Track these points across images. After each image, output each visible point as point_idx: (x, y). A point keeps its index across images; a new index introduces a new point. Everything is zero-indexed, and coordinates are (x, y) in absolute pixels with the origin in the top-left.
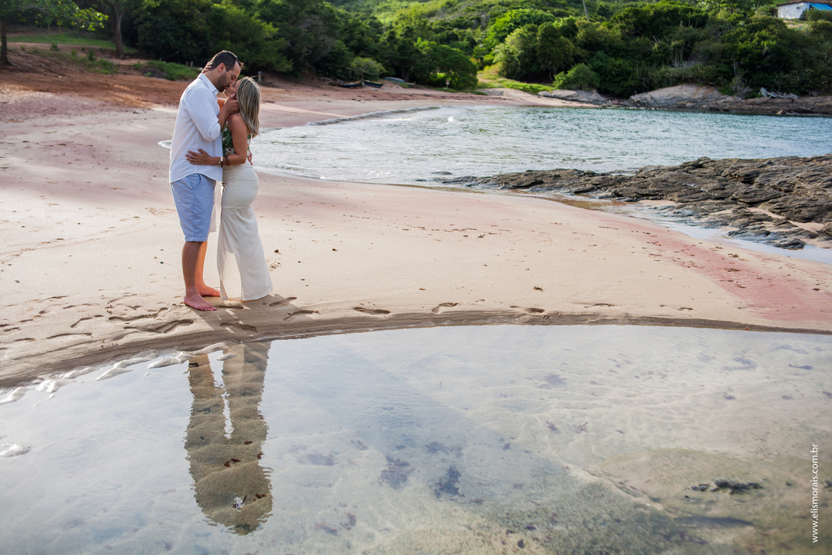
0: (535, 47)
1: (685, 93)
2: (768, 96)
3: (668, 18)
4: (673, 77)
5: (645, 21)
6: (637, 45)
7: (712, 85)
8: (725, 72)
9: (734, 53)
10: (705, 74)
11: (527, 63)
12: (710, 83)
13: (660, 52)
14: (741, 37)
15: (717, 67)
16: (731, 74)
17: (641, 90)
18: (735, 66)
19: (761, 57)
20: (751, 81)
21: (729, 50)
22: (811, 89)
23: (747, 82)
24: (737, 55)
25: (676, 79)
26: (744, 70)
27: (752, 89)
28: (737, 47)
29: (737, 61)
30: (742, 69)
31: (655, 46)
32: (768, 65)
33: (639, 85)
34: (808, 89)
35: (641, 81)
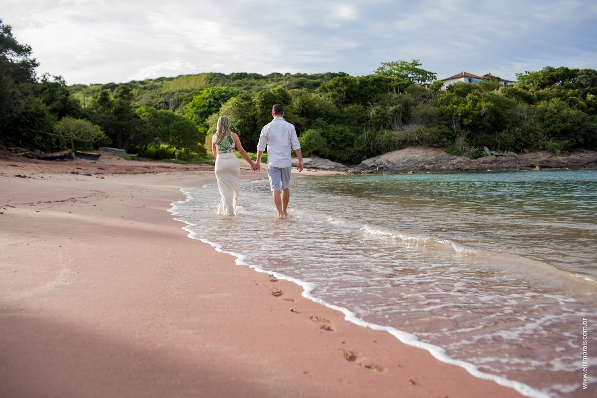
0: (255, 115)
1: (417, 156)
2: (492, 154)
3: (375, 87)
4: (399, 141)
5: (355, 89)
6: (351, 111)
7: (438, 147)
8: (448, 134)
9: (454, 114)
11: (247, 131)
12: (435, 145)
13: (378, 117)
14: (453, 101)
15: (439, 128)
16: (454, 135)
17: (370, 155)
18: (455, 127)
19: (480, 117)
20: (474, 141)
21: (446, 113)
22: (523, 147)
23: (471, 142)
24: (457, 116)
25: (402, 142)
26: (466, 130)
27: (477, 149)
28: (456, 109)
29: (459, 122)
30: (464, 130)
31: (372, 112)
32: (488, 125)
33: (367, 150)
34: (521, 146)
35: (368, 145)
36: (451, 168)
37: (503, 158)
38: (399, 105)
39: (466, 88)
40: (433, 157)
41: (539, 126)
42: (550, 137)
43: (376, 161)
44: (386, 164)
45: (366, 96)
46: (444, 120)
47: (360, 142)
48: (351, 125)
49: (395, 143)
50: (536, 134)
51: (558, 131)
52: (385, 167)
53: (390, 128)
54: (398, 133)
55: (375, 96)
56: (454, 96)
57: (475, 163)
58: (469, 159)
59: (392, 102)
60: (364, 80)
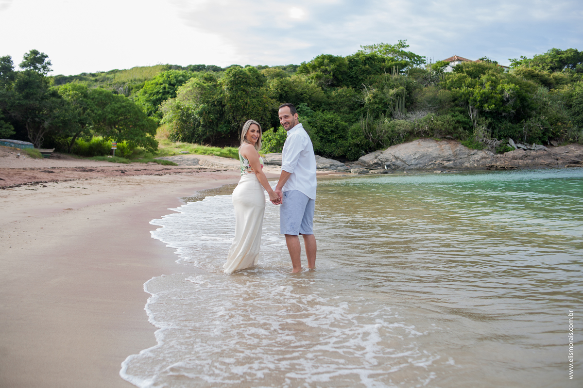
0: (221, 98)
1: (430, 150)
2: (518, 148)
3: (367, 66)
4: (405, 131)
5: (345, 69)
6: (340, 96)
7: (452, 139)
8: (464, 122)
9: (472, 99)
10: (443, 125)
11: (212, 120)
12: (448, 136)
13: (376, 103)
14: (467, 82)
15: (453, 116)
16: (471, 124)
17: (370, 150)
18: (472, 114)
19: (504, 102)
20: (496, 131)
21: (461, 97)
22: (550, 139)
23: (493, 133)
24: (476, 101)
25: (408, 132)
26: (486, 118)
27: (502, 141)
28: (473, 93)
29: (478, 108)
30: (484, 118)
31: (368, 96)
32: (513, 111)
33: (366, 144)
34: (549, 137)
35: (367, 137)
36: (476, 165)
37: (533, 153)
38: (401, 88)
39: (478, 68)
40: (450, 152)
41: (565, 114)
42: (580, 127)
43: (379, 157)
44: (394, 160)
45: (357, 77)
46: (457, 105)
47: (356, 133)
48: (341, 112)
49: (399, 134)
50: (565, 123)
52: (393, 165)
53: (391, 116)
54: (403, 122)
55: (368, 77)
56: (466, 77)
57: (502, 160)
58: (492, 154)
59: (392, 83)
60: (353, 59)
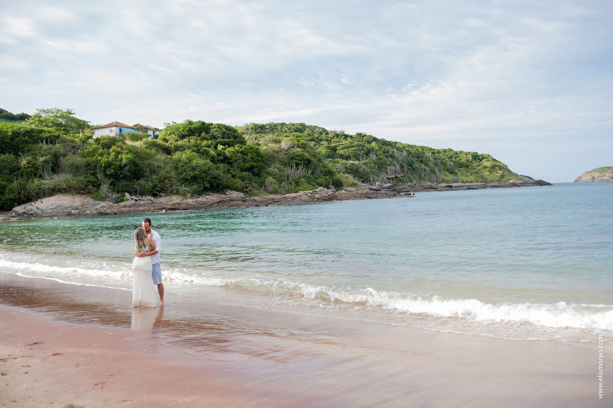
1: (65, 202)
2: (132, 199)
3: (26, 138)
4: (49, 189)
5: (7, 140)
6: (3, 161)
7: (84, 194)
8: (93, 182)
9: (99, 165)
10: (77, 184)
12: (82, 192)
13: (29, 167)
14: (99, 152)
15: (85, 177)
16: (98, 183)
17: (21, 202)
18: (100, 176)
19: (121, 168)
20: (116, 187)
21: (92, 163)
22: (160, 192)
23: (114, 189)
24: (101, 167)
25: (51, 189)
26: (110, 179)
27: (119, 195)
28: (100, 161)
29: (102, 172)
30: (107, 179)
31: (24, 162)
32: (128, 174)
33: (18, 198)
34: (157, 191)
35: (19, 193)
36: (94, 212)
37: (142, 202)
38: (49, 156)
39: (111, 141)
40: (80, 203)
41: (173, 174)
42: (182, 183)
43: (26, 208)
44: (36, 210)
45: (18, 146)
46: (90, 169)
47: (11, 191)
48: (3, 173)
49: (45, 190)
50: (171, 181)
51: (189, 178)
52: (35, 213)
53: (41, 177)
54: (48, 182)
55: (27, 146)
56: (99, 148)
57: (117, 207)
58: (111, 203)
59: (42, 153)
60: (15, 131)
